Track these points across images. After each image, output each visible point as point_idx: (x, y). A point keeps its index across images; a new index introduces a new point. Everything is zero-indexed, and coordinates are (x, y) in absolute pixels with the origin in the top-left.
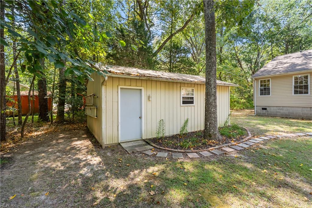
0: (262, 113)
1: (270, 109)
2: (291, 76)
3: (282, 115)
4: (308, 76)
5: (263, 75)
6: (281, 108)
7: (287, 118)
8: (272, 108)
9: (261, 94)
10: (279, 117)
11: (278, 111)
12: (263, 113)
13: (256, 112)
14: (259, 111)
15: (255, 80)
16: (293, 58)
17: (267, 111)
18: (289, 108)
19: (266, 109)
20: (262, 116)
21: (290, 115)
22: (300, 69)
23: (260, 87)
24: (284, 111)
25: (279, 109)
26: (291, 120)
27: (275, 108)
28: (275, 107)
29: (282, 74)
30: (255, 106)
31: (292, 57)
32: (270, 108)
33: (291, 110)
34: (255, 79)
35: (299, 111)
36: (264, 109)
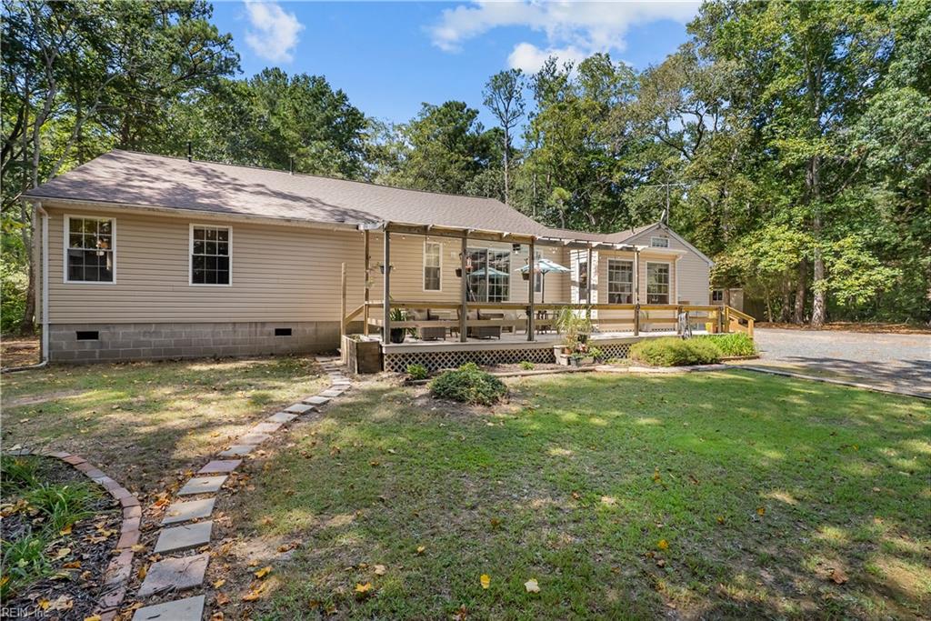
0: (77, 351)
1: (113, 334)
2: (182, 223)
3: (157, 352)
4: (227, 232)
5: (84, 197)
6: (153, 328)
7: (172, 361)
8: (121, 331)
9: (74, 274)
10: (147, 361)
11: (142, 339)
12: (83, 354)
13: (50, 349)
14: (64, 347)
15: (43, 210)
16: (174, 170)
17: (101, 342)
18: (177, 329)
19: (94, 335)
20: (77, 365)
21: (179, 352)
22: (208, 205)
23: (67, 245)
24: (164, 339)
25: (145, 332)
26: (197, 368)
27: (132, 330)
28: (133, 326)
29: (158, 210)
30: (45, 328)
31: (169, 168)
32: (112, 330)
33: (184, 333)
34: (46, 208)
35: (205, 336)
36: (87, 336)
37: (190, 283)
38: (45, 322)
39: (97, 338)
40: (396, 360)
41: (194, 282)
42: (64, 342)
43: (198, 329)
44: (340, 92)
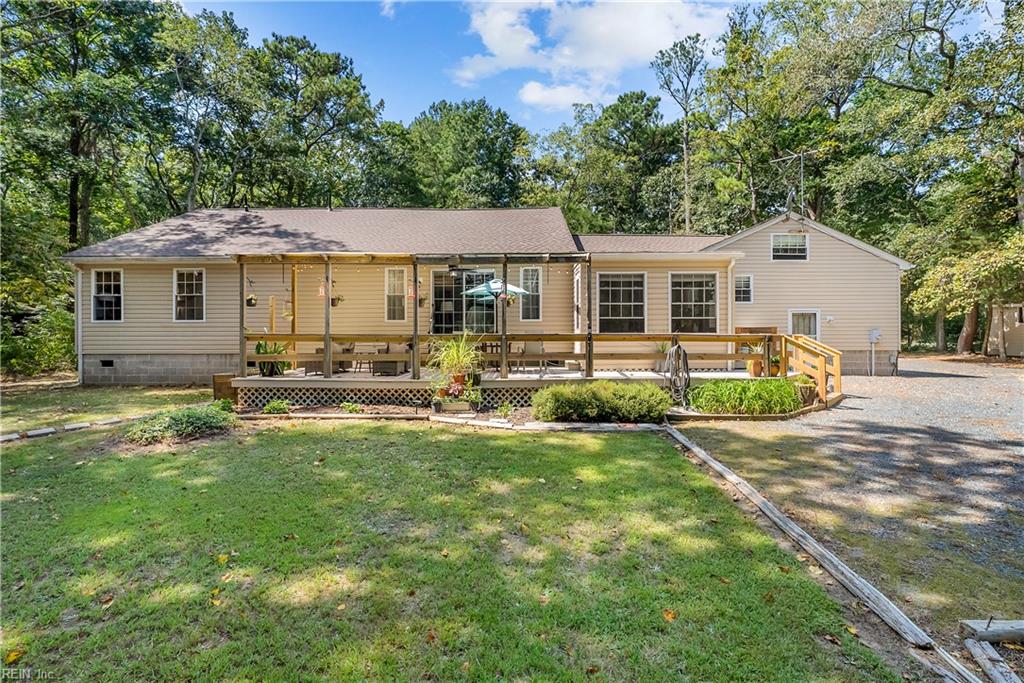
0: (100, 376)
1: (123, 362)
2: (168, 268)
3: (150, 378)
4: (202, 274)
6: (148, 360)
8: (127, 360)
9: (98, 315)
10: (144, 384)
11: (142, 367)
12: (104, 378)
13: (83, 373)
14: (93, 372)
17: (115, 370)
18: (165, 359)
19: (111, 363)
20: (99, 386)
21: (167, 378)
22: (187, 251)
23: (93, 292)
24: (156, 368)
25: (143, 362)
27: (135, 359)
28: (134, 357)
30: (80, 357)
32: (122, 360)
33: (171, 363)
34: (79, 265)
35: (186, 366)
36: (108, 363)
37: (174, 320)
38: (80, 353)
39: (112, 365)
40: (249, 394)
41: (177, 319)
42: (93, 368)
43: (181, 359)
44: (499, 110)
